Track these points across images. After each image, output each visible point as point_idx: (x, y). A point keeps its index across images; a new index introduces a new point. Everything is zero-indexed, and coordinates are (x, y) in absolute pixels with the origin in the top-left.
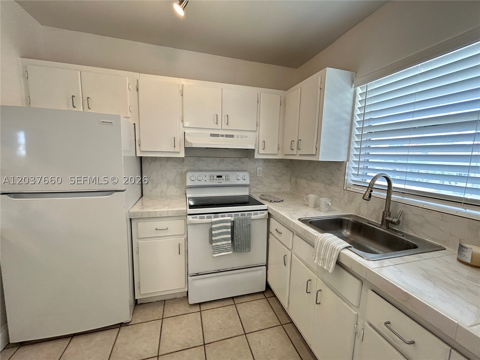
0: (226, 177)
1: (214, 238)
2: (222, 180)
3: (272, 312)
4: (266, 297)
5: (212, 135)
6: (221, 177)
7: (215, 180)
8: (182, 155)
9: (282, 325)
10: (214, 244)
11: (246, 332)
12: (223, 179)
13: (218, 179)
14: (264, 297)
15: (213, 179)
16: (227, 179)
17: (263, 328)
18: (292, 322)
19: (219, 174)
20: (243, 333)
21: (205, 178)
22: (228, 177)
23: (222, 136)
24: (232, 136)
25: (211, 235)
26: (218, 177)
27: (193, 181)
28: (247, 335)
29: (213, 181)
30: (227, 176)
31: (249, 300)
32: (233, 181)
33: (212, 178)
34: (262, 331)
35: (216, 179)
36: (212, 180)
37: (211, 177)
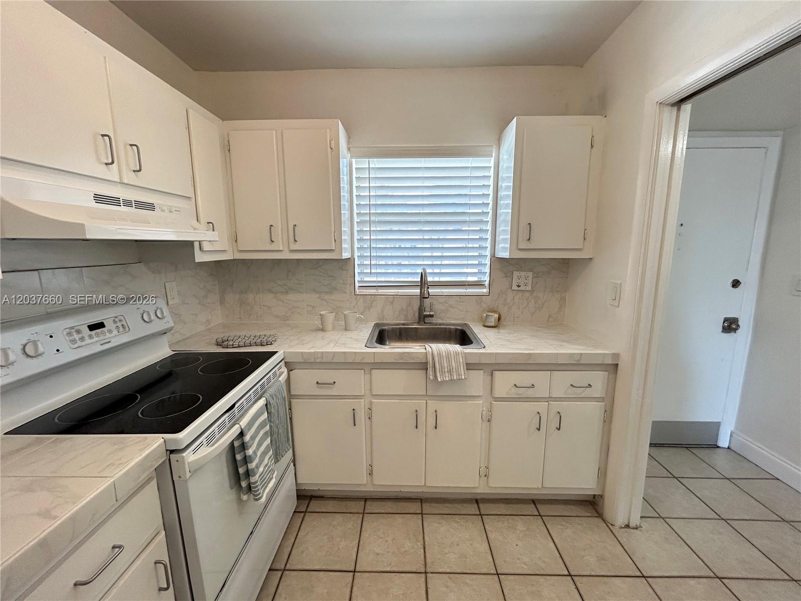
0: (115, 322)
2: (108, 335)
3: (338, 516)
4: (303, 512)
5: (99, 199)
6: (101, 325)
7: (88, 341)
9: (364, 513)
11: (352, 569)
12: (110, 331)
13: (97, 335)
14: (302, 515)
15: (82, 339)
16: (121, 329)
17: (357, 541)
18: (366, 500)
19: (94, 318)
20: (351, 574)
21: (54, 344)
22: (120, 321)
23: (128, 203)
24: (150, 207)
26: (92, 327)
28: (357, 569)
29: (83, 343)
30: (116, 319)
31: (293, 540)
32: (139, 330)
33: (77, 337)
34: (361, 543)
35: (91, 337)
36: (79, 343)
37: (69, 334)
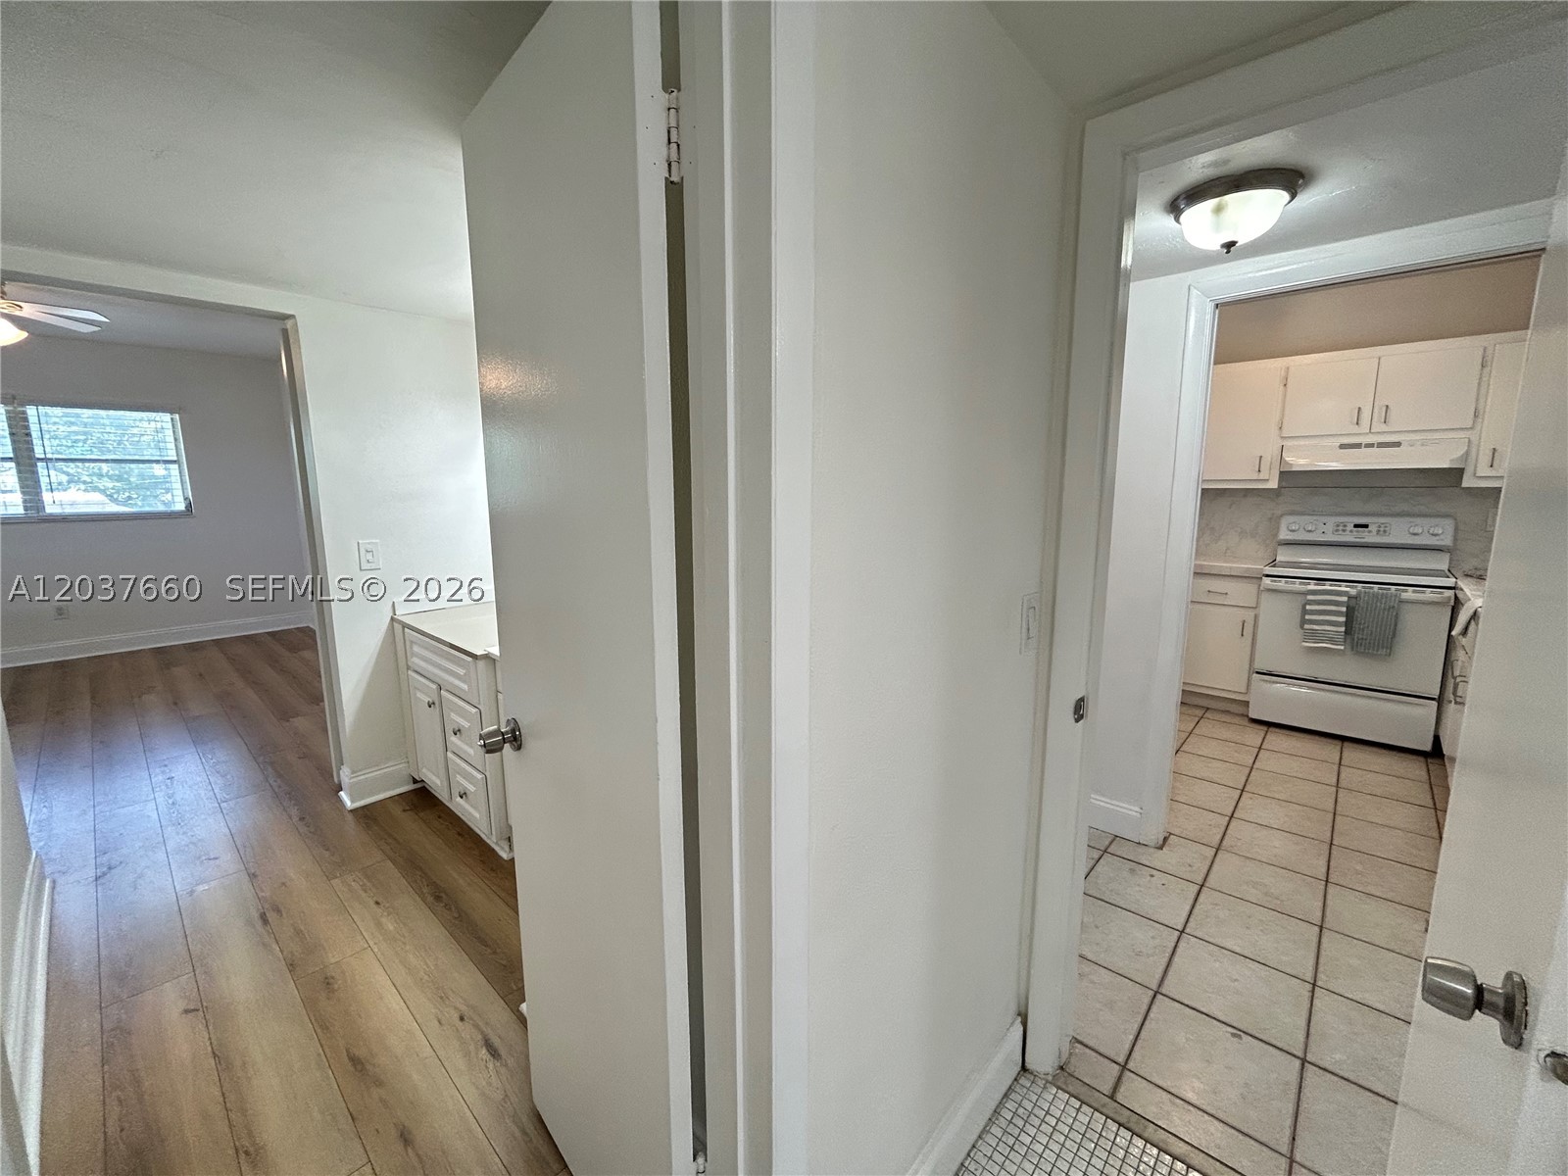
0: (1379, 526)
1: (1307, 617)
2: (1366, 534)
4: (1426, 762)
5: (1342, 446)
6: (1366, 526)
7: (1348, 533)
8: (1273, 484)
10: (1306, 626)
12: (1370, 532)
13: (1357, 532)
15: (1345, 531)
16: (1381, 532)
19: (1362, 520)
21: (1323, 528)
22: (1385, 527)
23: (1371, 445)
24: (1398, 444)
25: (1305, 612)
26: (1356, 526)
27: (1293, 531)
29: (1344, 534)
30: (1382, 525)
32: (1398, 538)
33: (1341, 528)
35: (1352, 531)
36: (1341, 533)
37: (1338, 526)
